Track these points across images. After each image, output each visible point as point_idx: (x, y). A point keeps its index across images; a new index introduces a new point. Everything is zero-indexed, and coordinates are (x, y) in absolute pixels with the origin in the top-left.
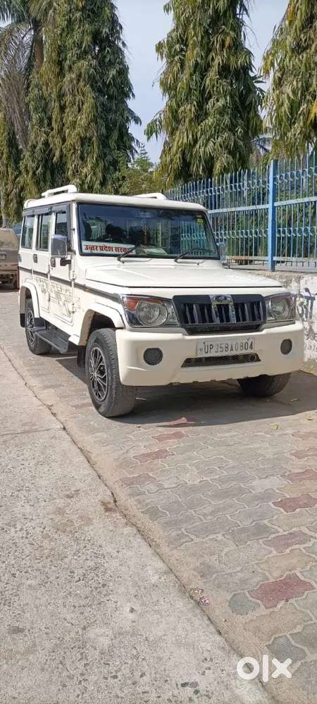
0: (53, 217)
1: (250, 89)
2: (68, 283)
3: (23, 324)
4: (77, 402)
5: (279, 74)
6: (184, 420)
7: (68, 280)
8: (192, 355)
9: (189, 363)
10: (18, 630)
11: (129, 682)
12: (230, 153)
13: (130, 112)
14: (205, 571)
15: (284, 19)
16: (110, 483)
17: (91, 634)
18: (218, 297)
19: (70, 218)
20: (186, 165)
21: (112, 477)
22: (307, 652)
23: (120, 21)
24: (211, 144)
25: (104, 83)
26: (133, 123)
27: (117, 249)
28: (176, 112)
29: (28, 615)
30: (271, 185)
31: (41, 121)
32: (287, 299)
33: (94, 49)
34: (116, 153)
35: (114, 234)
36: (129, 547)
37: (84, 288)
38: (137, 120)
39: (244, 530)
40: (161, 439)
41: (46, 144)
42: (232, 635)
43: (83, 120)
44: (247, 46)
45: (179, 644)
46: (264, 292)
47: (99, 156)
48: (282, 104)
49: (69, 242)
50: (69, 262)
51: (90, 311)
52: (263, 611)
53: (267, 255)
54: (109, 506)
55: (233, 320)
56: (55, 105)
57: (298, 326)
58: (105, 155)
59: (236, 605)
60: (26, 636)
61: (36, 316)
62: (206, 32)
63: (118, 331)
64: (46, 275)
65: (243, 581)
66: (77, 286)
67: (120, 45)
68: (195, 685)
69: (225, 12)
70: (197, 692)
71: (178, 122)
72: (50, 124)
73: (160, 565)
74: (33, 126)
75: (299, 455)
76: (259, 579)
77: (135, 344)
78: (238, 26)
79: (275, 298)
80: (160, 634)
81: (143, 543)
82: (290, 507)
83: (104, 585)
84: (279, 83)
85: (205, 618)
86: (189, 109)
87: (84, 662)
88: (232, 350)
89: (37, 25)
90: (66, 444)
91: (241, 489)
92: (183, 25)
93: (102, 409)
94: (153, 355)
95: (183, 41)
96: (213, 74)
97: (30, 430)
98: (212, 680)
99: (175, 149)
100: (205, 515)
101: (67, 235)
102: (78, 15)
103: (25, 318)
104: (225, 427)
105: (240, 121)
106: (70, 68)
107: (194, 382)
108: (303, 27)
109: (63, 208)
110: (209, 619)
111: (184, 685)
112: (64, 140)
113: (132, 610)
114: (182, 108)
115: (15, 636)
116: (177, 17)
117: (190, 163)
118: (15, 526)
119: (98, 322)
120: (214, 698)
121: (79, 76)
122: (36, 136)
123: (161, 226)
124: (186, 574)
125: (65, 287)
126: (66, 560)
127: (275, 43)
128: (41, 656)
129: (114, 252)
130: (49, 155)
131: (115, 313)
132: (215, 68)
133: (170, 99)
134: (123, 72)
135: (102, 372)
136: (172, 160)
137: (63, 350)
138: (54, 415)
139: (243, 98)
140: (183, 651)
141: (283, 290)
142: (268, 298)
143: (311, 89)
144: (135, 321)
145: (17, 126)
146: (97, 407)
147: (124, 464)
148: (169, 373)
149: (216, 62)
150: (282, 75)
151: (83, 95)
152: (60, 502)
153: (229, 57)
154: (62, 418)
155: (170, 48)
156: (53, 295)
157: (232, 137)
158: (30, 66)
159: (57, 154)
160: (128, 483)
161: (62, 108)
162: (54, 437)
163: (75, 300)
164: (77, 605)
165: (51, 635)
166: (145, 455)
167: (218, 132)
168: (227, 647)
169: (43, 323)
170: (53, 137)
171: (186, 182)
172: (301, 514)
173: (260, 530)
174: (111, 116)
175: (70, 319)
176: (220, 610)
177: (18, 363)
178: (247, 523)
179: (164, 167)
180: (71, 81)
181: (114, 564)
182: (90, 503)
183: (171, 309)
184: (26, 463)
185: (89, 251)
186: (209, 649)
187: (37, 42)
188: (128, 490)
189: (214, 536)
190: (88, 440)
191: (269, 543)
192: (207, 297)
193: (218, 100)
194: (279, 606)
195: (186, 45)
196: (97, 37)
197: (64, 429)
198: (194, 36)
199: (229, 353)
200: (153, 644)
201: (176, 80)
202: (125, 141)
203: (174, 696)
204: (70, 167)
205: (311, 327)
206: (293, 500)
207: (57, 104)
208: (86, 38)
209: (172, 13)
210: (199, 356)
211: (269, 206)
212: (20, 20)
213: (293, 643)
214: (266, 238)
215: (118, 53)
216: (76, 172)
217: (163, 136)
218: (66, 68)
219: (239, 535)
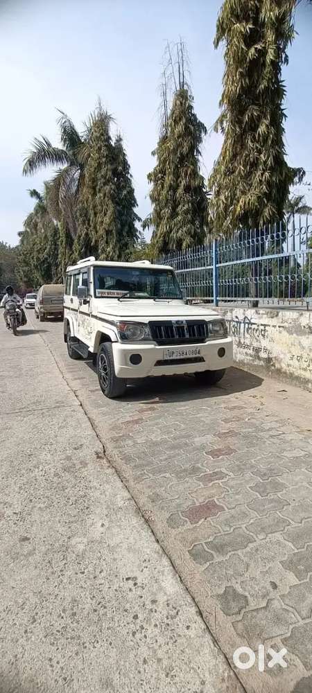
0: (81, 275)
1: (204, 199)
2: (88, 315)
3: (66, 341)
4: (92, 388)
5: (217, 189)
6: (157, 399)
7: (88, 313)
8: (160, 358)
9: (159, 363)
10: (26, 539)
11: (92, 576)
12: (191, 236)
13: (135, 214)
14: (154, 499)
15: (220, 157)
16: (103, 440)
17: (73, 541)
18: (177, 322)
19: (89, 276)
20: (166, 244)
21: (105, 436)
22: (215, 556)
23: (129, 163)
24: (180, 231)
25: (119, 199)
26: (137, 221)
27: (118, 294)
28: (160, 213)
29: (34, 528)
30: (214, 254)
31: (84, 221)
32: (221, 323)
33: (114, 179)
34: (127, 239)
35: (119, 285)
36: (108, 482)
37: (96, 317)
38: (139, 219)
39: (185, 470)
40: (141, 411)
41: (87, 234)
42: (166, 543)
43: (107, 220)
44: (201, 173)
45: (129, 549)
46: (207, 319)
47: (117, 241)
48: (220, 206)
49: (88, 290)
50: (89, 302)
51: (98, 331)
52: (189, 526)
53: (212, 296)
54: (100, 455)
55: (187, 336)
56: (91, 212)
57: (228, 340)
58: (121, 240)
59: (172, 522)
60: (30, 543)
61: (72, 335)
62: (176, 166)
63: (113, 344)
64: (77, 311)
65: (179, 505)
66: (93, 316)
67: (129, 177)
68: (135, 578)
69: (187, 154)
70: (135, 584)
71: (161, 219)
72: (89, 224)
73: (126, 494)
74: (79, 225)
75: (226, 421)
76: (189, 503)
77: (124, 352)
78: (195, 163)
79: (214, 322)
80: (118, 542)
81: (118, 479)
82: (216, 455)
83: (87, 508)
84: (218, 194)
85: (150, 530)
86: (167, 212)
87: (64, 562)
88: (186, 354)
89: (82, 167)
90: (81, 415)
91: (186, 444)
92: (163, 162)
93: (106, 392)
94: (136, 359)
95: (163, 172)
96: (180, 191)
97: (60, 405)
98: (147, 575)
99: (159, 235)
100: (161, 460)
101: (87, 286)
102: (104, 160)
103: (67, 337)
104: (182, 403)
105: (198, 218)
106: (100, 190)
107: (174, 375)
108: (231, 160)
109: (85, 270)
110: (152, 531)
111: (127, 579)
112: (97, 232)
113: (103, 525)
114: (163, 211)
115: (23, 543)
116: (159, 158)
117: (168, 243)
118: (38, 468)
119: (103, 338)
120: (146, 588)
121: (105, 195)
122: (81, 230)
123: (148, 280)
124: (143, 500)
125: (86, 317)
126: (66, 491)
127: (216, 171)
128: (37, 557)
129: (116, 296)
130: (88, 241)
131: (112, 332)
132: (182, 187)
133: (156, 205)
134: (131, 191)
135: (105, 370)
136: (157, 242)
137: (85, 356)
138: (76, 396)
139: (199, 204)
140: (131, 555)
141: (219, 317)
142: (210, 322)
143: (237, 197)
144: (124, 338)
145: (71, 225)
146: (103, 391)
147: (115, 428)
148: (147, 369)
149: (183, 183)
150: (220, 189)
151: (107, 205)
152: (69, 453)
153: (190, 181)
154: (81, 399)
155: (155, 176)
156: (81, 322)
157: (193, 227)
158: (77, 191)
159: (94, 241)
160: (116, 440)
161: (95, 214)
162: (74, 411)
163: (92, 325)
164: (67, 521)
165: (46, 543)
166: (128, 422)
167: (184, 224)
168: (161, 552)
169: (75, 339)
170: (91, 231)
171: (167, 254)
172: (223, 459)
173: (195, 470)
174: (124, 217)
175: (89, 337)
176: (160, 526)
177: (61, 364)
178: (187, 466)
179: (153, 245)
180: (100, 197)
181: (97, 494)
182: (88, 453)
183: (147, 330)
184: (53, 427)
185: (100, 295)
186: (148, 553)
187: (82, 176)
188: (113, 444)
189: (164, 475)
190: (94, 413)
191: (199, 479)
192: (170, 322)
193: (184, 206)
194: (200, 522)
195: (165, 174)
196: (115, 172)
197: (81, 405)
198: (170, 169)
199: (184, 357)
200: (112, 549)
201: (159, 195)
202: (132, 232)
203: (120, 587)
204: (100, 248)
205: (240, 340)
206: (219, 450)
207: (93, 211)
208: (108, 173)
209: (156, 156)
210: (166, 358)
211: (213, 267)
212: (72, 164)
213: (207, 549)
214: (212, 286)
215: (128, 181)
216: (104, 251)
217: (152, 228)
218: (97, 190)
219: (181, 474)
